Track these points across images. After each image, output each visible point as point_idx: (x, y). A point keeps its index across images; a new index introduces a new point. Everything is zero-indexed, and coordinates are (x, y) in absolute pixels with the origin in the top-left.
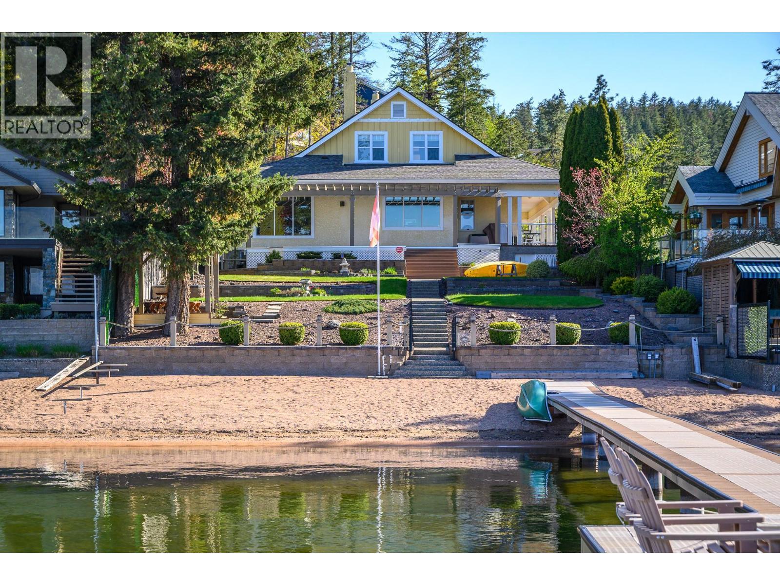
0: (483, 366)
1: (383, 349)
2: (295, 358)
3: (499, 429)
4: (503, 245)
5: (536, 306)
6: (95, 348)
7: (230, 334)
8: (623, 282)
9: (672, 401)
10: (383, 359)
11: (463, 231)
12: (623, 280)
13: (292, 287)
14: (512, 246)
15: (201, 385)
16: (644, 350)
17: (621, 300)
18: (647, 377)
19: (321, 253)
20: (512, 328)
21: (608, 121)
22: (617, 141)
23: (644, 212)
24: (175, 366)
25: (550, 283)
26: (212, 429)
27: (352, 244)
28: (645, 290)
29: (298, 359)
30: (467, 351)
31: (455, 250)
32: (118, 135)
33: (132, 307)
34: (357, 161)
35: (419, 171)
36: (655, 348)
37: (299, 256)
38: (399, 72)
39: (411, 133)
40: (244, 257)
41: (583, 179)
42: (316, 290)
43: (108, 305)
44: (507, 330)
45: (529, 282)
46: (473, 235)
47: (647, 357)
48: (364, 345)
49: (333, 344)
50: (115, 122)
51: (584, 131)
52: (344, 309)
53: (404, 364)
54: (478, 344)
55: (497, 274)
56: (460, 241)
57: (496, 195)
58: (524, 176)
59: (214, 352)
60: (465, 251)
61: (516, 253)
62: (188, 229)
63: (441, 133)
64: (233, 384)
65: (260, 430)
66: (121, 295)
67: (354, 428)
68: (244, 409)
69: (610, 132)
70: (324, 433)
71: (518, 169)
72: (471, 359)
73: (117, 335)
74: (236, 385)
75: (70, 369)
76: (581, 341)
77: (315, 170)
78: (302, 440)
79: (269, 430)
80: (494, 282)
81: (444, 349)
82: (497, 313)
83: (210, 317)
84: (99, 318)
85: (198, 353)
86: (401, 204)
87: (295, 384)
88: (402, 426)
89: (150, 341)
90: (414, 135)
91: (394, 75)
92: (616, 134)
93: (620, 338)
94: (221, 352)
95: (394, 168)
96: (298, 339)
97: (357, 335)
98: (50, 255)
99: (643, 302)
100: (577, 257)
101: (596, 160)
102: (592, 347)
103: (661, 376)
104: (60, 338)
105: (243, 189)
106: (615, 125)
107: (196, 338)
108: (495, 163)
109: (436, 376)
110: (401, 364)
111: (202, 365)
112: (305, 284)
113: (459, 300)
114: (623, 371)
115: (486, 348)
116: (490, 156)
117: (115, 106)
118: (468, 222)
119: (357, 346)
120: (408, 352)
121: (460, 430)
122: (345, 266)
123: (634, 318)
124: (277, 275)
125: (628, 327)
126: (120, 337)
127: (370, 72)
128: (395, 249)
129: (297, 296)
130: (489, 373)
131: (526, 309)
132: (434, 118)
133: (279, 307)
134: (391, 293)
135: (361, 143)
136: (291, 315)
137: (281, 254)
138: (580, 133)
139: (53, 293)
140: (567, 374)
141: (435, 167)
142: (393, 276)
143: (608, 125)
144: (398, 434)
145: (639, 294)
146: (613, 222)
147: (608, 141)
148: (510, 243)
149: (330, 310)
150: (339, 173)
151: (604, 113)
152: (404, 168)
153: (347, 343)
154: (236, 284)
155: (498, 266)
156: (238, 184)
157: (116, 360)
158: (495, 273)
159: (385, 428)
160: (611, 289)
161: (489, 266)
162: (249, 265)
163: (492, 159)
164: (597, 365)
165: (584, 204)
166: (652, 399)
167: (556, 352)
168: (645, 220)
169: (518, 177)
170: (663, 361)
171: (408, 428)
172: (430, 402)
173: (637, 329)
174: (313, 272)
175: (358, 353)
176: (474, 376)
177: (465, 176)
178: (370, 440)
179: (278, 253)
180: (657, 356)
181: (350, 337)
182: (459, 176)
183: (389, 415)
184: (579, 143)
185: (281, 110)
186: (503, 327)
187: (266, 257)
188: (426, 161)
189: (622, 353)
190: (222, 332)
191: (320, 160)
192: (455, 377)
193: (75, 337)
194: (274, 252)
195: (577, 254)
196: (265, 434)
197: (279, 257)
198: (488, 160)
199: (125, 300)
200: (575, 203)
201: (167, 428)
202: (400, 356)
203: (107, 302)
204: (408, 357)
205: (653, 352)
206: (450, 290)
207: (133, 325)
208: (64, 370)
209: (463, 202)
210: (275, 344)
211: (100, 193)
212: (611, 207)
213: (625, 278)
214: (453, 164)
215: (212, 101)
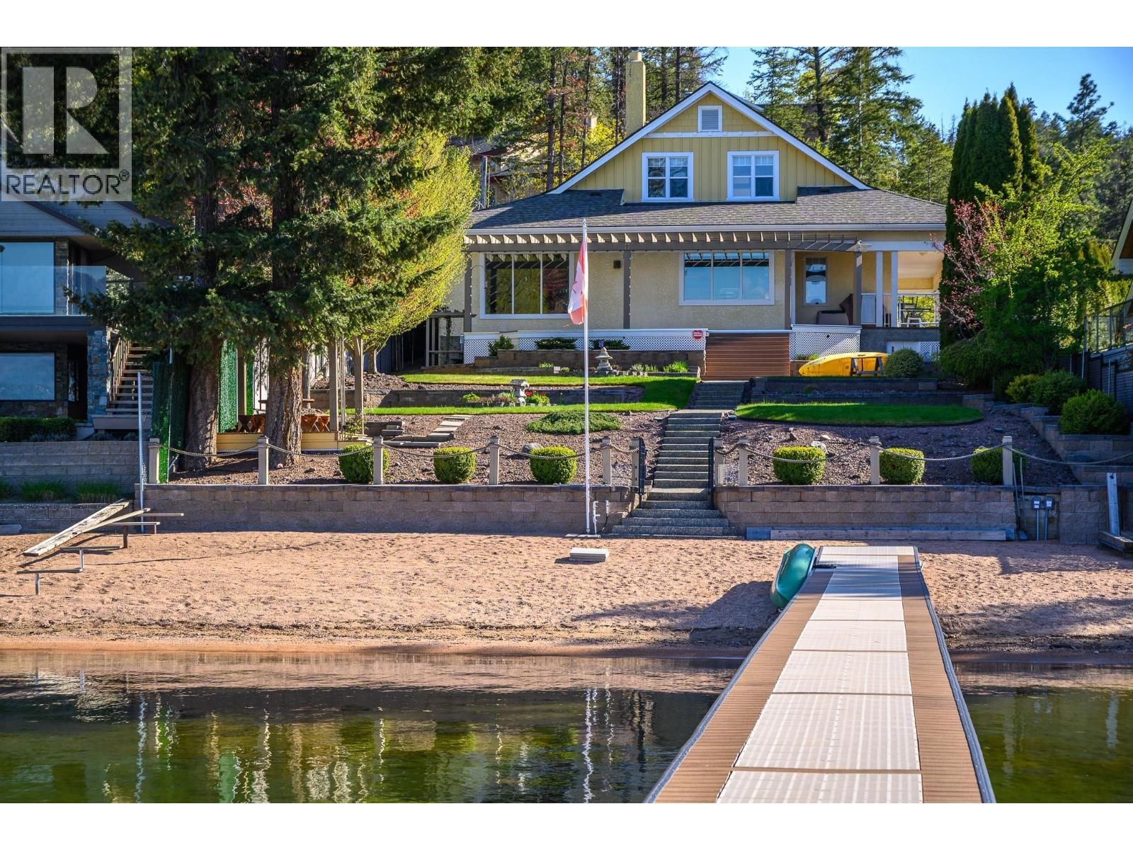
0: (757, 519)
1: (593, 489)
2: (454, 504)
3: (728, 628)
4: (865, 327)
5: (868, 422)
6: (139, 487)
7: (354, 465)
8: (1025, 383)
9: (1046, 581)
10: (594, 506)
11: (809, 306)
12: (1026, 380)
13: (501, 391)
14: (883, 328)
15: (288, 547)
16: (1027, 494)
17: (1016, 413)
18: (1031, 538)
19: (574, 340)
20: (809, 456)
21: (1015, 125)
22: (1030, 159)
23: (1053, 269)
24: (264, 516)
25: (921, 386)
26: (254, 622)
27: (627, 325)
28: (1051, 395)
29: (458, 506)
30: (733, 495)
31: (787, 335)
32: (158, 147)
33: (212, 422)
34: (645, 198)
35: (738, 212)
36: (1044, 489)
37: (540, 345)
38: (766, 71)
39: (730, 154)
40: (461, 347)
41: (972, 217)
42: (535, 397)
43: (165, 419)
44: (801, 461)
45: (886, 384)
46: (823, 312)
47: (1033, 505)
48: (570, 483)
49: (521, 483)
50: (152, 125)
51: (977, 142)
52: (558, 426)
53: (630, 515)
54: (751, 483)
55: (852, 372)
56: (800, 321)
57: (854, 248)
58: (901, 218)
59: (324, 494)
60: (803, 337)
61: (889, 340)
62: (284, 298)
63: (776, 154)
64: (339, 546)
65: (332, 625)
66: (195, 404)
67: (487, 623)
68: (327, 589)
69: (1018, 143)
70: (434, 631)
71: (893, 208)
72: (739, 507)
73: (185, 467)
74: (344, 547)
75: (93, 521)
76: (926, 478)
77: (577, 213)
78: (390, 643)
79: (347, 625)
80: (830, 384)
81: (698, 491)
82: (800, 433)
83: (336, 439)
84: (146, 439)
85: (301, 497)
86: (738, 264)
87: (438, 547)
88: (568, 620)
89: (234, 477)
90: (735, 158)
91: (759, 77)
92: (1029, 147)
93: (988, 474)
94: (336, 495)
95: (698, 209)
96: (463, 475)
97: (557, 467)
98: (100, 341)
99: (1046, 414)
100: (957, 344)
101: (978, 185)
102: (938, 489)
103: (1056, 538)
104: (93, 471)
105: (366, 232)
106: (1027, 132)
107: (307, 472)
108: (858, 199)
109: (680, 535)
110: (625, 514)
111: (306, 515)
112: (517, 387)
113: (747, 412)
114: (989, 528)
115: (763, 489)
116: (853, 188)
117: (153, 100)
118: (816, 292)
119: (555, 485)
120: (637, 496)
121: (662, 629)
122: (604, 360)
123: (1011, 440)
124: (499, 374)
125: (1001, 455)
126: (191, 470)
127: (720, 72)
128: (690, 334)
129: (499, 405)
130: (766, 530)
131: (851, 426)
132: (764, 130)
133: (459, 424)
134: (648, 401)
135: (652, 171)
136: (471, 436)
137: (514, 342)
138: (971, 145)
139: (103, 401)
140: (896, 533)
141: (763, 206)
142: (681, 375)
143: (1016, 131)
144: (557, 634)
145: (1041, 402)
146: (1004, 285)
147: (1015, 158)
148: (879, 323)
149: (536, 428)
150: (613, 216)
151: (1009, 113)
152: (715, 208)
153: (541, 481)
154: (426, 388)
155: (853, 359)
156: (357, 224)
157: (172, 506)
158: (849, 370)
159: (538, 624)
160: (1006, 395)
161: (839, 360)
162: (469, 359)
163: (855, 194)
164: (948, 518)
165: (972, 258)
166: (1013, 577)
167: (878, 495)
168: (1055, 283)
169: (890, 220)
170: (1058, 512)
171: (576, 623)
172: (637, 579)
173: (1016, 458)
174: (557, 369)
175: (554, 497)
176: (742, 535)
177: (808, 219)
178: (505, 644)
179: (509, 340)
180: (1049, 504)
181: (545, 471)
182: (799, 220)
183: (559, 600)
184: (969, 163)
185: (438, 107)
186: (794, 455)
187: (490, 346)
188: (753, 197)
189: (989, 499)
190: (343, 461)
191: (588, 197)
192: (708, 536)
193: (117, 470)
194: (502, 339)
195: (958, 338)
196: (337, 632)
197: (511, 346)
198: (849, 195)
199: (200, 411)
200: (958, 256)
201: (184, 619)
202: (624, 502)
203: (165, 414)
204: (637, 503)
205: (1042, 498)
206: (756, 396)
207: (214, 451)
208: (82, 522)
209: (810, 261)
210: (429, 482)
211: (141, 240)
212: (1000, 260)
213: (1030, 377)
214: (793, 202)
215: (313, 90)
